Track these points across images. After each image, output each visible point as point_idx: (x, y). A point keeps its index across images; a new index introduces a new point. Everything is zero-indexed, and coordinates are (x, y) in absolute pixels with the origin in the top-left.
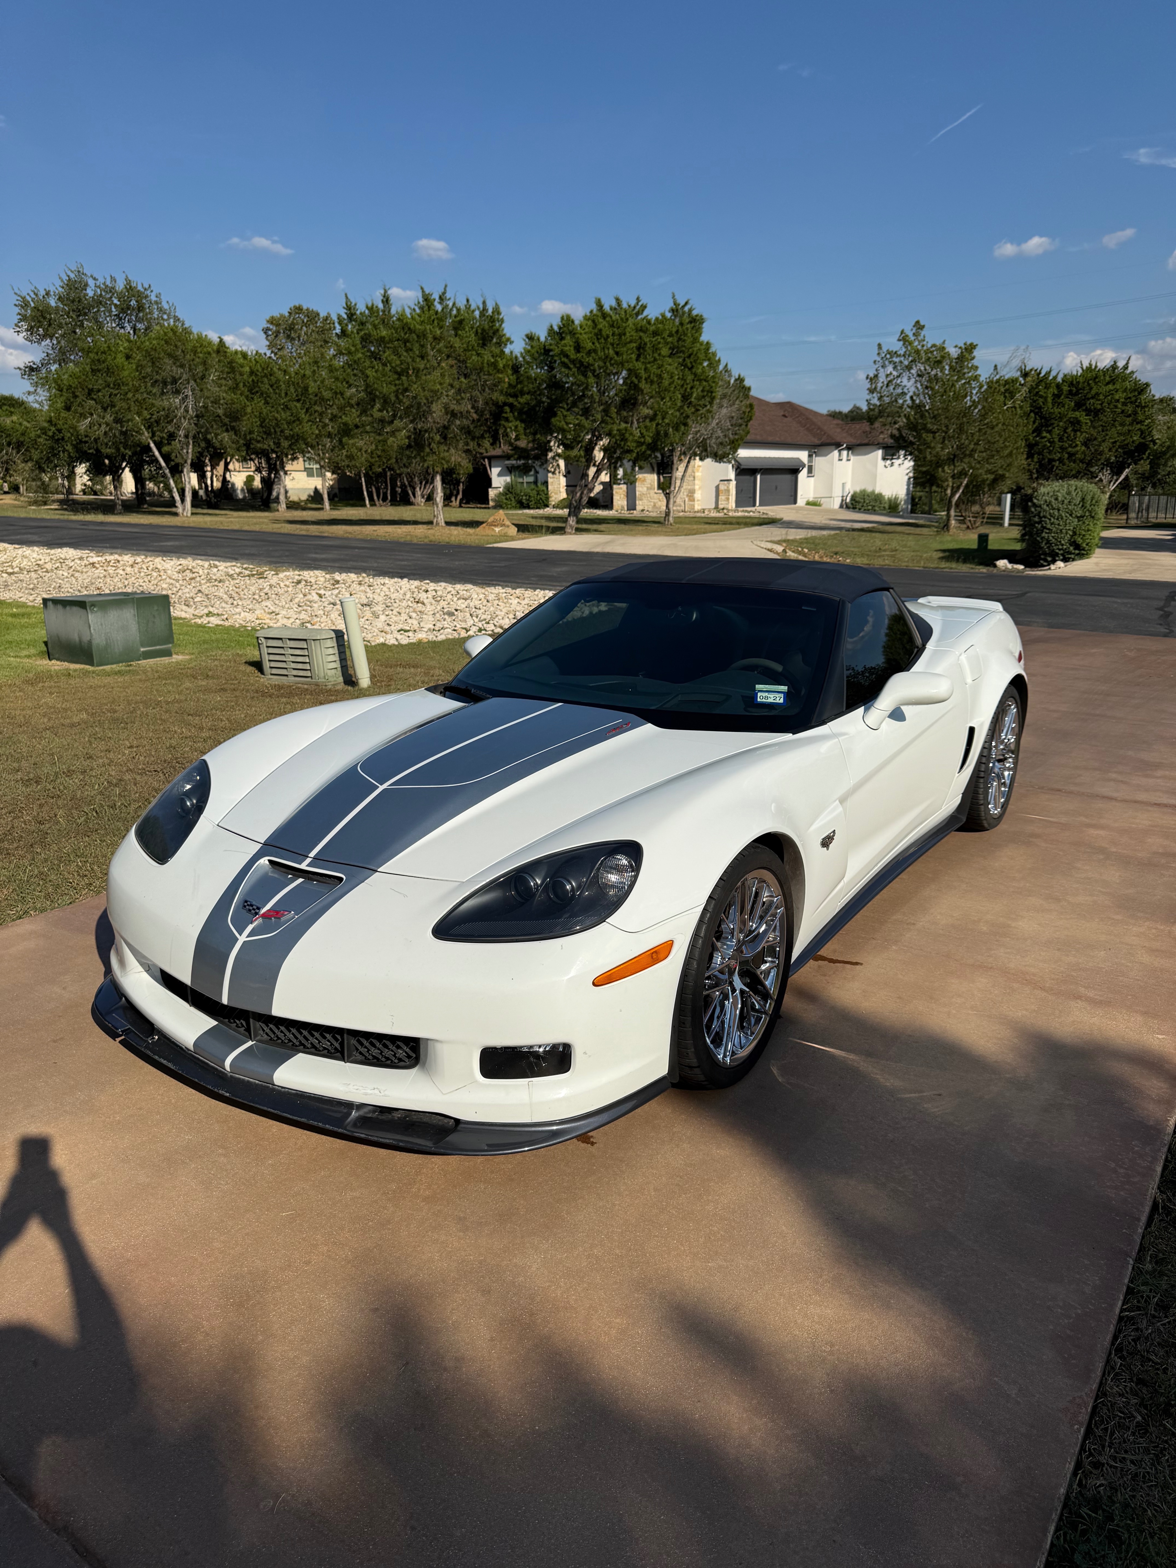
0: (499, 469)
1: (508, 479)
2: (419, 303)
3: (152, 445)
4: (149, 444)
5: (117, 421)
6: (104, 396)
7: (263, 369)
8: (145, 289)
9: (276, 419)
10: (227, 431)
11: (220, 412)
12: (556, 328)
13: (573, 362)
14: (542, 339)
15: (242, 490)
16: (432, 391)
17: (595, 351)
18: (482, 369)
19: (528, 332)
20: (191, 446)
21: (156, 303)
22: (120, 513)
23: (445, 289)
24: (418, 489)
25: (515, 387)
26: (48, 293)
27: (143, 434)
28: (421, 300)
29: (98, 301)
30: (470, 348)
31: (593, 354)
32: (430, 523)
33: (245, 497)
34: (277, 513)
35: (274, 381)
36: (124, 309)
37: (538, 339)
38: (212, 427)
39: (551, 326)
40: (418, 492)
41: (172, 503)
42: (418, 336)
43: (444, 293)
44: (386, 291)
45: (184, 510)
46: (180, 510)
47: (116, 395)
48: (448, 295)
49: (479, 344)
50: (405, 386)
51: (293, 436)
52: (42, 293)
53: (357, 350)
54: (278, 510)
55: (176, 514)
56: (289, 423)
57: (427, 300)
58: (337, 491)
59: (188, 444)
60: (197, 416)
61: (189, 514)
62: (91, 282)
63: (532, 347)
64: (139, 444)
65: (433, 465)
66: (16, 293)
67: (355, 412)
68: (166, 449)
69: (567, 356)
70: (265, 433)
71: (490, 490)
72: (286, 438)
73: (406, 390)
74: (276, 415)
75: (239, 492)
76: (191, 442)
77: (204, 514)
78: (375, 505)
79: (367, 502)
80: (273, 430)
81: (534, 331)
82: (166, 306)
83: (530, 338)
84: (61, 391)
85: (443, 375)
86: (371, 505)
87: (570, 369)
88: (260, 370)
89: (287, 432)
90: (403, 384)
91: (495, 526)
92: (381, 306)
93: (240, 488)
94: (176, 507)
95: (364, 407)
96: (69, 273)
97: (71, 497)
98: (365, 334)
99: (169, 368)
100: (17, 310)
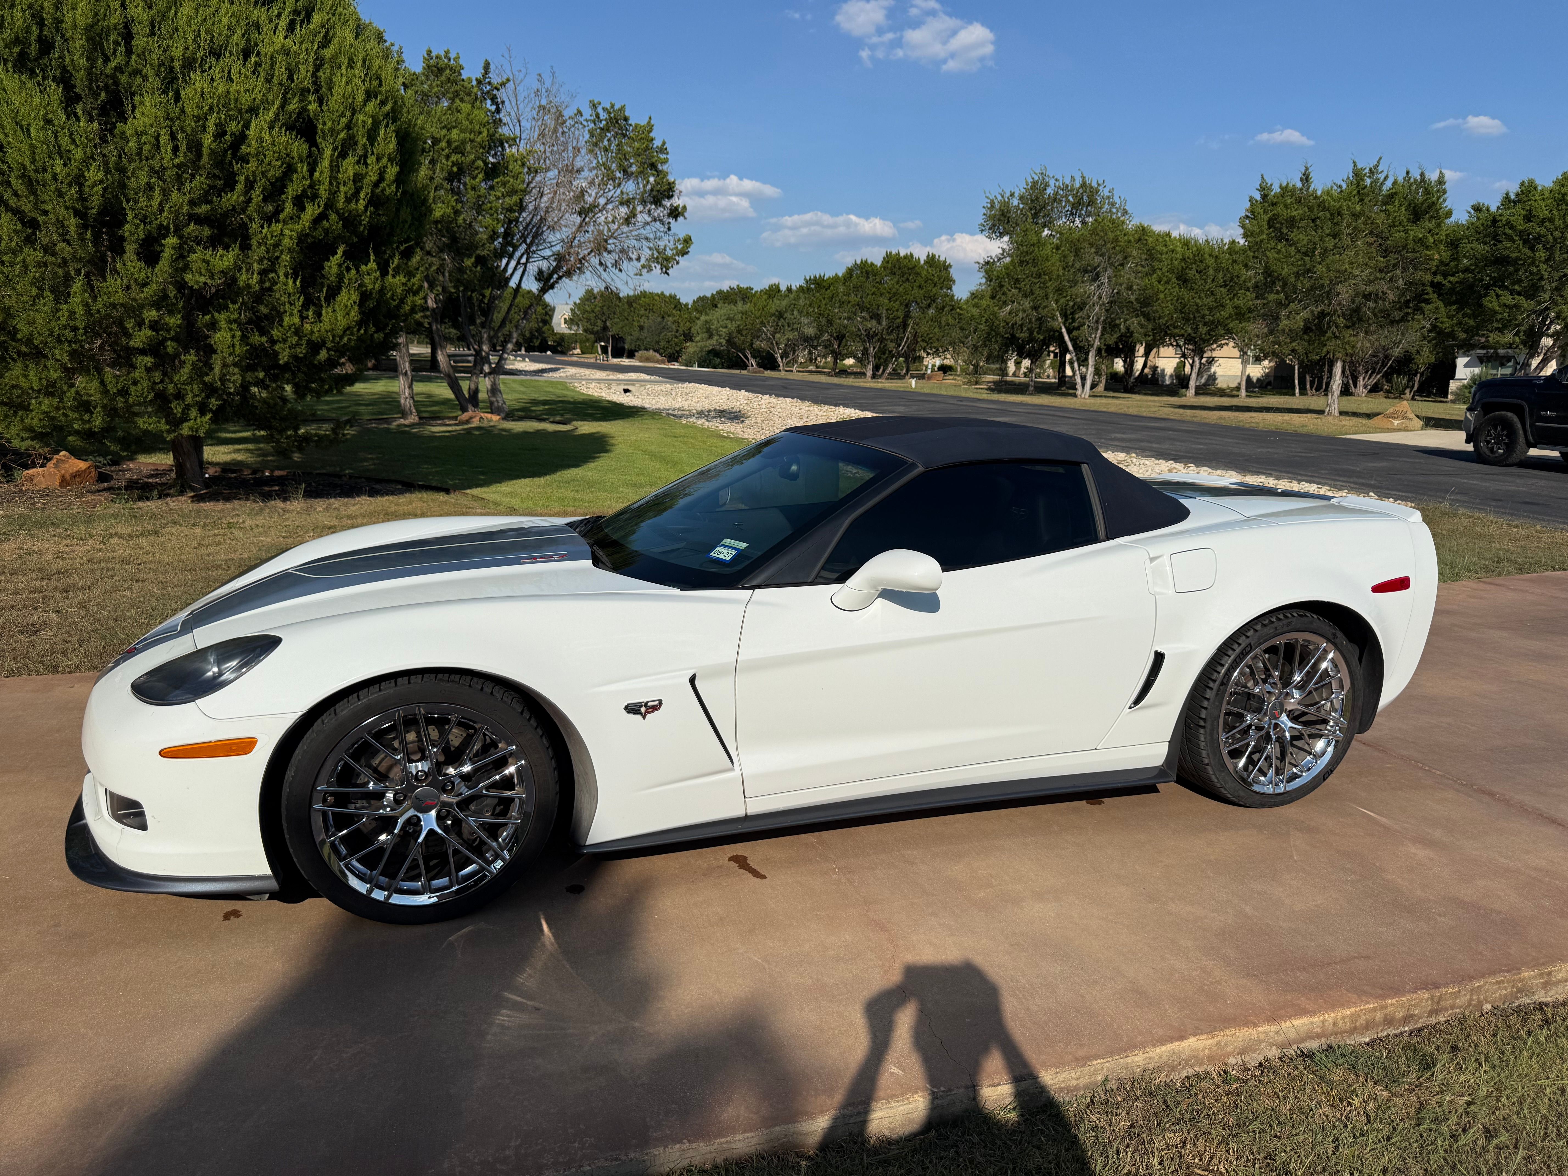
0: (1466, 360)
1: (1477, 370)
2: (1348, 178)
3: (1064, 330)
4: (1061, 328)
5: (1035, 308)
6: (1025, 285)
7: (1194, 256)
8: (1099, 185)
9: (1197, 305)
10: (1137, 316)
11: (1133, 298)
12: (1513, 197)
13: (1520, 233)
14: (1493, 209)
15: (1171, 376)
16: (1339, 271)
17: (1551, 220)
18: (1404, 247)
19: (1475, 203)
20: (1099, 331)
21: (1108, 197)
22: (1031, 394)
23: (1378, 162)
24: (1361, 379)
25: (1447, 265)
26: (1012, 195)
27: (1057, 319)
28: (1351, 174)
29: (1055, 199)
30: (1397, 223)
31: (1547, 224)
32: (1321, 412)
33: (1172, 383)
34: (1184, 398)
35: (1202, 268)
36: (1078, 204)
37: (1488, 210)
38: (1123, 312)
39: (1507, 194)
40: (1361, 382)
41: (1073, 387)
42: (1332, 214)
43: (1376, 166)
44: (1307, 169)
45: (1083, 391)
46: (1079, 392)
47: (1035, 284)
48: (1380, 169)
49: (1409, 219)
50: (1308, 266)
51: (1213, 322)
52: (1008, 194)
53: (1262, 232)
54: (1185, 396)
55: (1075, 396)
56: (1210, 309)
57: (1358, 174)
58: (1272, 379)
59: (1097, 329)
60: (1110, 302)
61: (1087, 397)
62: (1052, 183)
63: (1478, 218)
64: (1052, 330)
65: (1334, 351)
66: (987, 197)
67: (1250, 295)
68: (1075, 333)
69: (1512, 227)
70: (1183, 318)
71: (1451, 381)
72: (1205, 324)
73: (1309, 271)
74: (1198, 301)
75: (1167, 378)
76: (1100, 327)
77: (1113, 397)
78: (1306, 394)
79: (1297, 391)
80: (1191, 316)
81: (1481, 201)
82: (1118, 201)
83: (1477, 209)
84: (991, 281)
85: (1357, 254)
86: (1301, 394)
87: (1514, 241)
88: (1191, 256)
89: (1207, 318)
90: (1305, 265)
91: (1394, 418)
92: (1299, 185)
93: (1169, 374)
94: (1076, 389)
95: (1260, 290)
96: (1034, 176)
97: (1005, 378)
98: (1274, 215)
99: (1091, 257)
100: (984, 211)
